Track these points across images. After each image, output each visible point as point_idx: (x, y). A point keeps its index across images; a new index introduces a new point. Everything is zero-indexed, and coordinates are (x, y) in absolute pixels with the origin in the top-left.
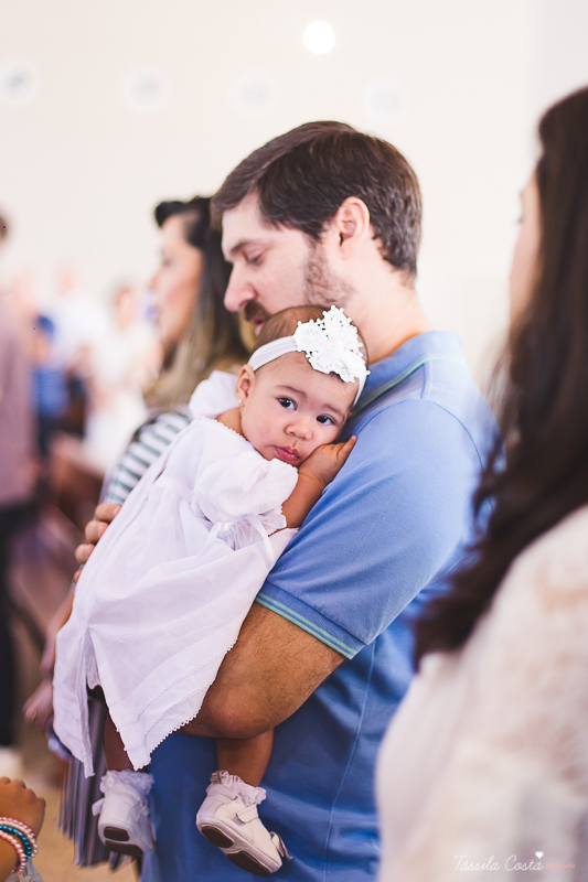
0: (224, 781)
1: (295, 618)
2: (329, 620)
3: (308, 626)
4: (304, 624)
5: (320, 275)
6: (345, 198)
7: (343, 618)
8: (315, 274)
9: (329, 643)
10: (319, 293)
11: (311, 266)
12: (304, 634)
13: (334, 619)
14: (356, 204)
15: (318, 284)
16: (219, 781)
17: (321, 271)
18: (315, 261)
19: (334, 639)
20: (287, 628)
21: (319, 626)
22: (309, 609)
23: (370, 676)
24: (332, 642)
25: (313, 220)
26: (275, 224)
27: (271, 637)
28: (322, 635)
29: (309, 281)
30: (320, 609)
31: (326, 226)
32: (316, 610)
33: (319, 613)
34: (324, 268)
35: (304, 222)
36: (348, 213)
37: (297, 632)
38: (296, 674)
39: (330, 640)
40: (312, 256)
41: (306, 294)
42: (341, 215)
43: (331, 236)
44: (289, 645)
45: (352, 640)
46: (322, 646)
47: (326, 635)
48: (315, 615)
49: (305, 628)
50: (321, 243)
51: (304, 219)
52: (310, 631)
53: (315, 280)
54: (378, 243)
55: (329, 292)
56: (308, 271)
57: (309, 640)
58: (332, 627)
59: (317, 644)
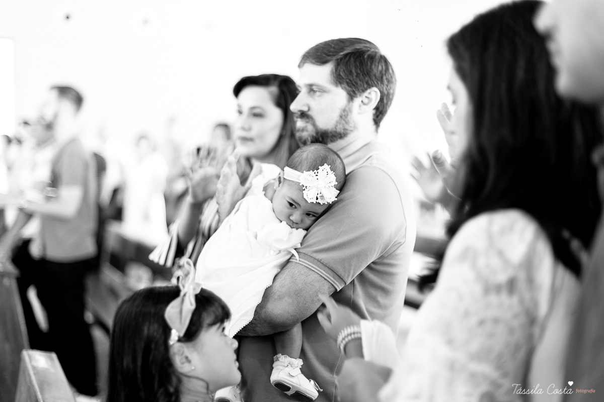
0: (280, 359)
2: (325, 266)
3: (315, 268)
5: (346, 116)
6: (373, 86)
8: (344, 115)
9: (326, 277)
10: (343, 124)
11: (344, 110)
12: (314, 273)
13: (327, 265)
14: (375, 92)
15: (344, 120)
16: (277, 360)
17: (347, 115)
18: (347, 109)
19: (328, 275)
20: (306, 270)
21: (320, 268)
24: (327, 277)
25: (354, 90)
26: (336, 83)
27: (298, 274)
28: (322, 273)
29: (341, 117)
30: (321, 260)
31: (358, 96)
32: (319, 261)
33: (320, 263)
34: (349, 114)
35: (349, 89)
36: (370, 93)
38: (311, 293)
39: (326, 276)
40: (346, 106)
41: (337, 122)
42: (366, 94)
43: (358, 101)
44: (307, 278)
46: (323, 279)
50: (353, 102)
51: (350, 87)
52: (316, 271)
53: (344, 117)
54: (374, 112)
55: (347, 126)
56: (342, 112)
57: (316, 275)
58: (327, 269)
59: (320, 278)
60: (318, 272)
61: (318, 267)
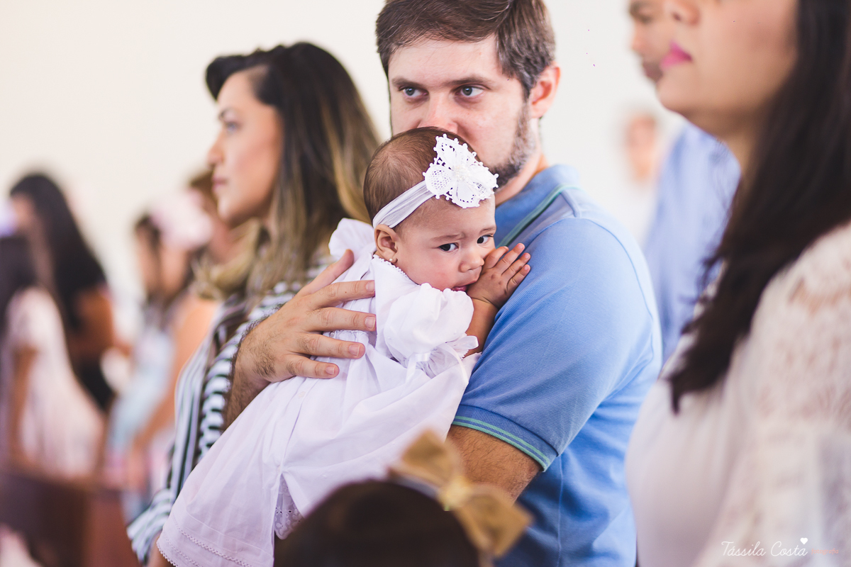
1: (492, 430)
2: (524, 428)
3: (506, 436)
4: (502, 434)
7: (536, 426)
9: (527, 451)
12: (501, 444)
13: (529, 427)
19: (531, 447)
21: (516, 435)
22: (505, 421)
23: (561, 495)
24: (530, 450)
28: (520, 444)
30: (516, 418)
32: (510, 420)
33: (515, 424)
37: (496, 443)
39: (527, 448)
44: (490, 455)
45: (546, 447)
46: (520, 455)
47: (523, 443)
48: (511, 425)
49: (504, 438)
52: (509, 441)
57: (508, 449)
58: (528, 435)
59: (516, 453)
60: (513, 443)
61: (512, 432)
